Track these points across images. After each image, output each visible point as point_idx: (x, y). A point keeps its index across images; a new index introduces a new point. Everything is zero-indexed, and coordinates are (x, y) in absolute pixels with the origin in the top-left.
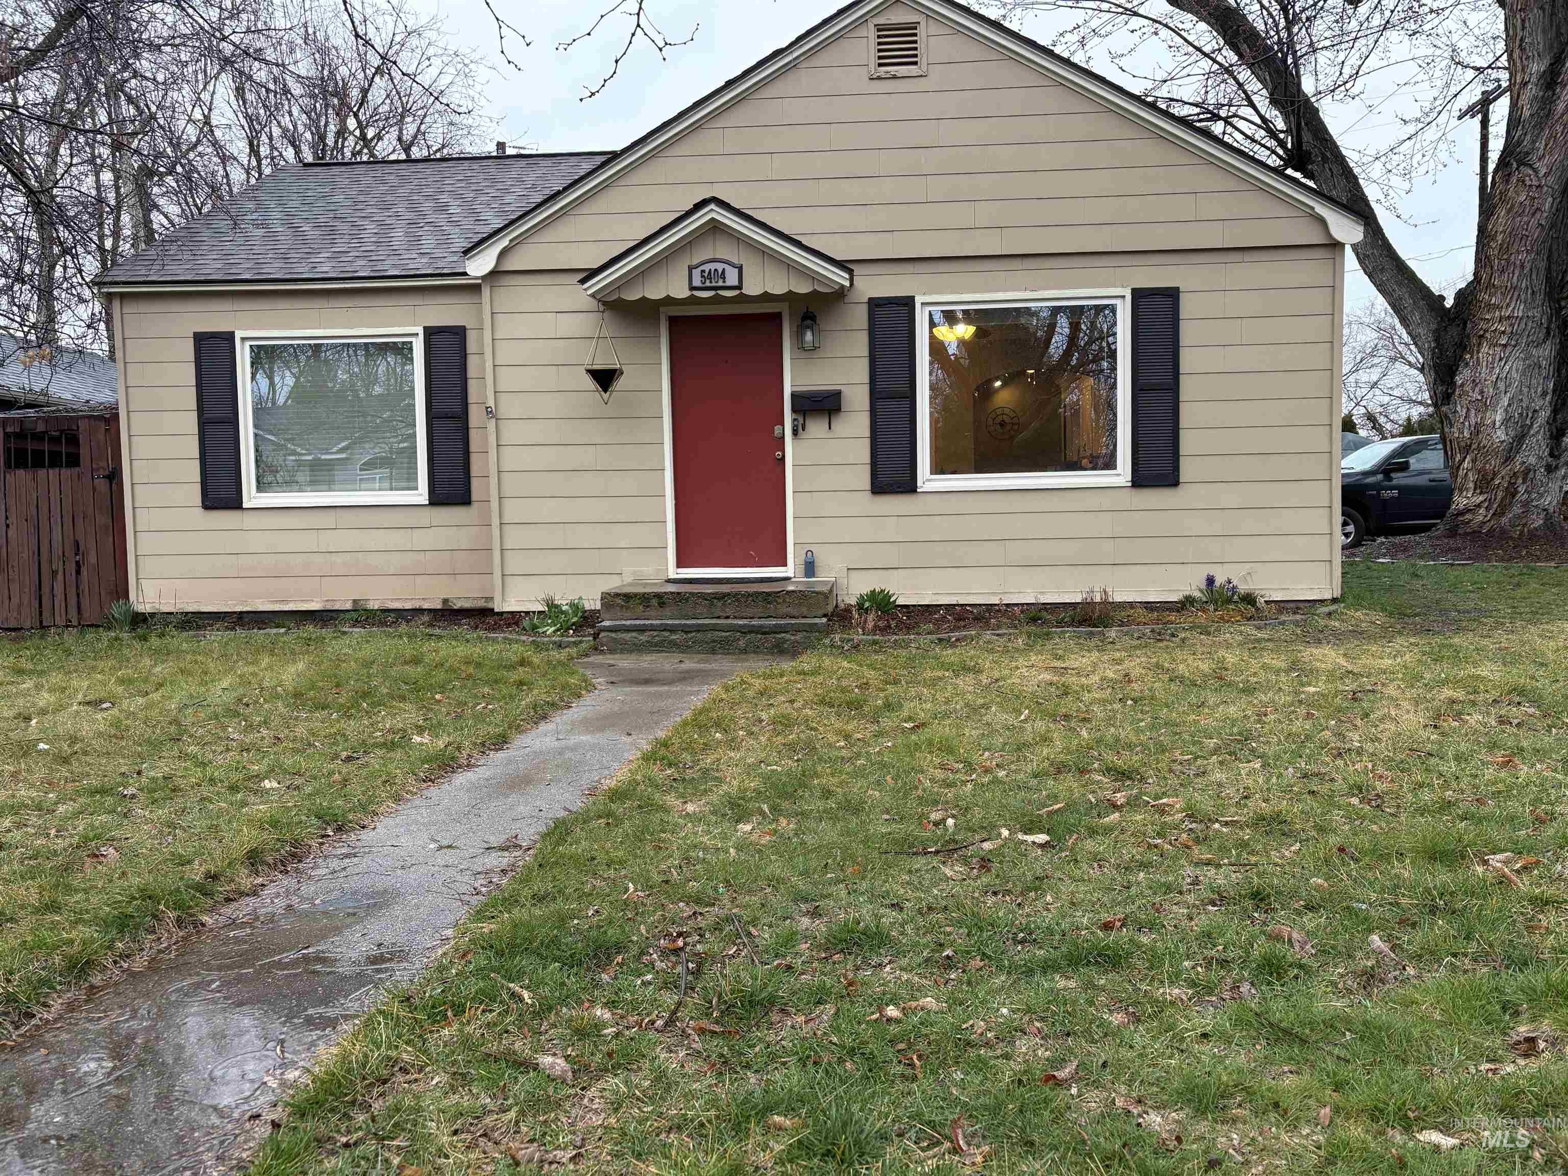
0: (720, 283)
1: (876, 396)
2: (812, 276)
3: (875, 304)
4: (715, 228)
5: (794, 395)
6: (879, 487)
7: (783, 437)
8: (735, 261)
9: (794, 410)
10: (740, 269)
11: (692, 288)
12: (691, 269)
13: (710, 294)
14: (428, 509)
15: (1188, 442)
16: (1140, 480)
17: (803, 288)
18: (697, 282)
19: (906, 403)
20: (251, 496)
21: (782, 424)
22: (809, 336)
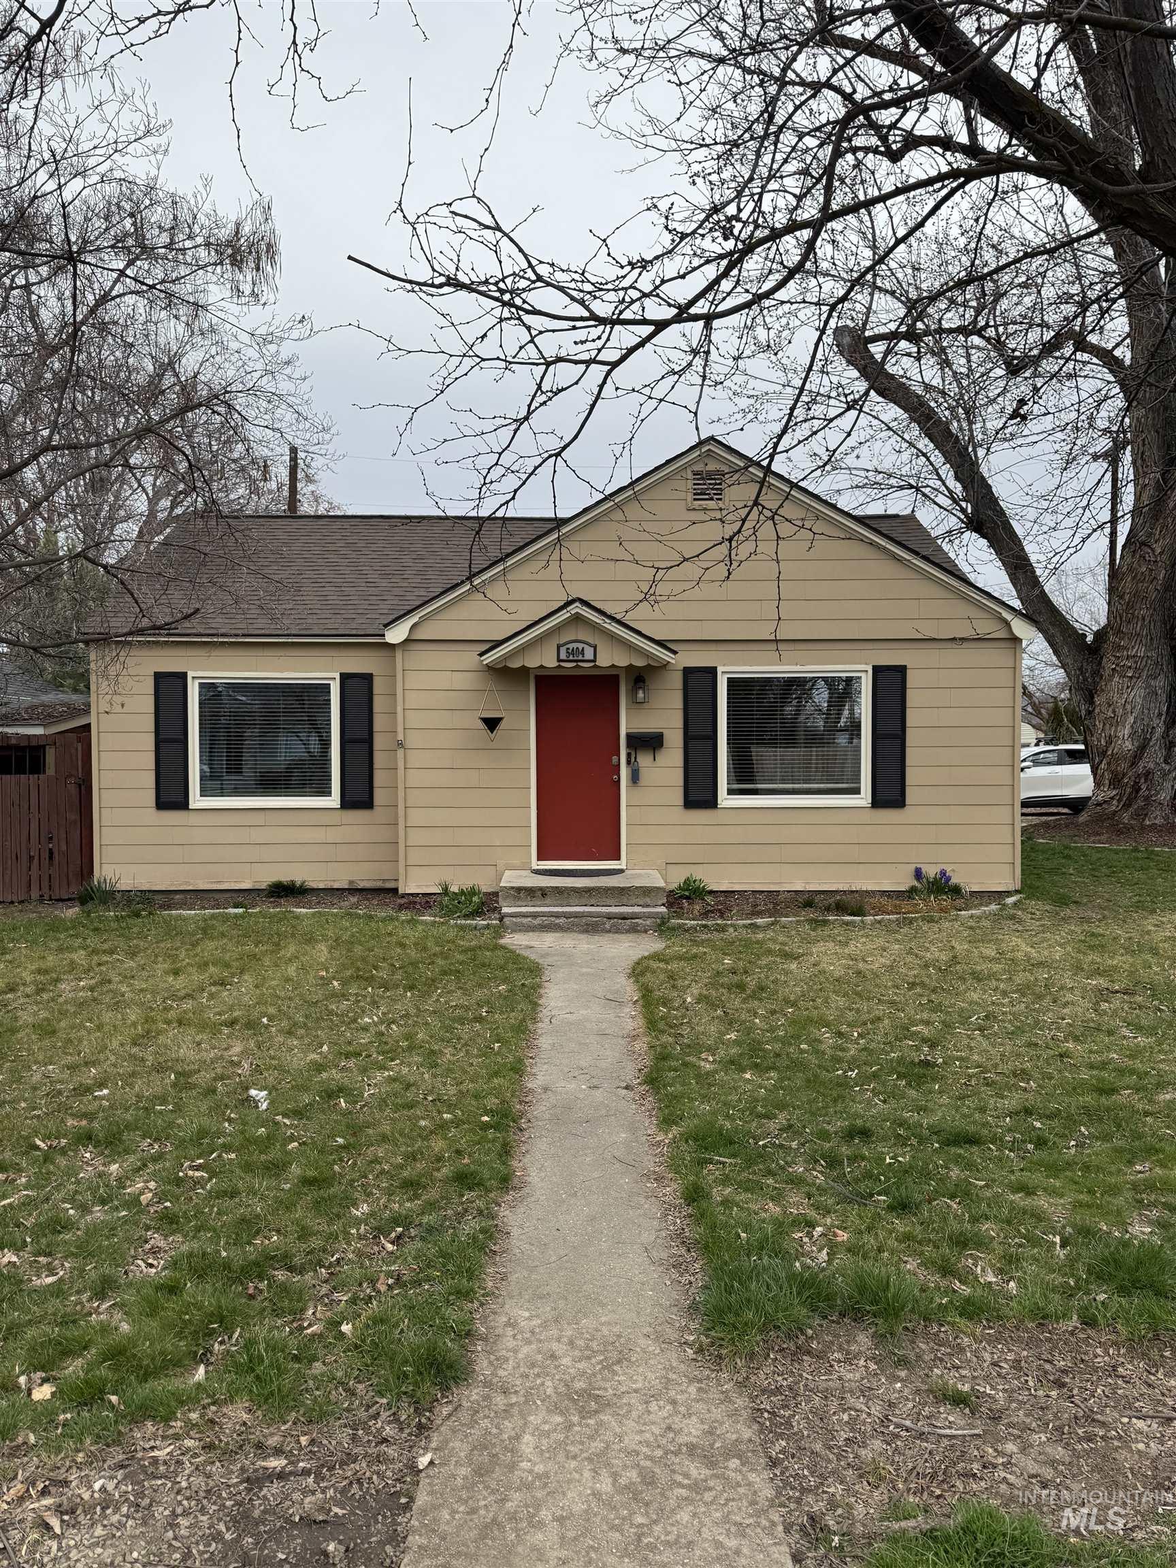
0: (580, 658)
1: (689, 738)
2: (647, 655)
3: (688, 672)
4: (577, 618)
5: (629, 736)
6: (690, 803)
7: (619, 765)
8: (591, 641)
9: (629, 746)
10: (595, 648)
11: (559, 660)
12: (559, 647)
13: (574, 664)
14: (339, 812)
15: (913, 776)
16: (877, 803)
17: (640, 663)
18: (563, 656)
19: (710, 742)
20: (197, 800)
21: (618, 755)
22: (641, 694)
